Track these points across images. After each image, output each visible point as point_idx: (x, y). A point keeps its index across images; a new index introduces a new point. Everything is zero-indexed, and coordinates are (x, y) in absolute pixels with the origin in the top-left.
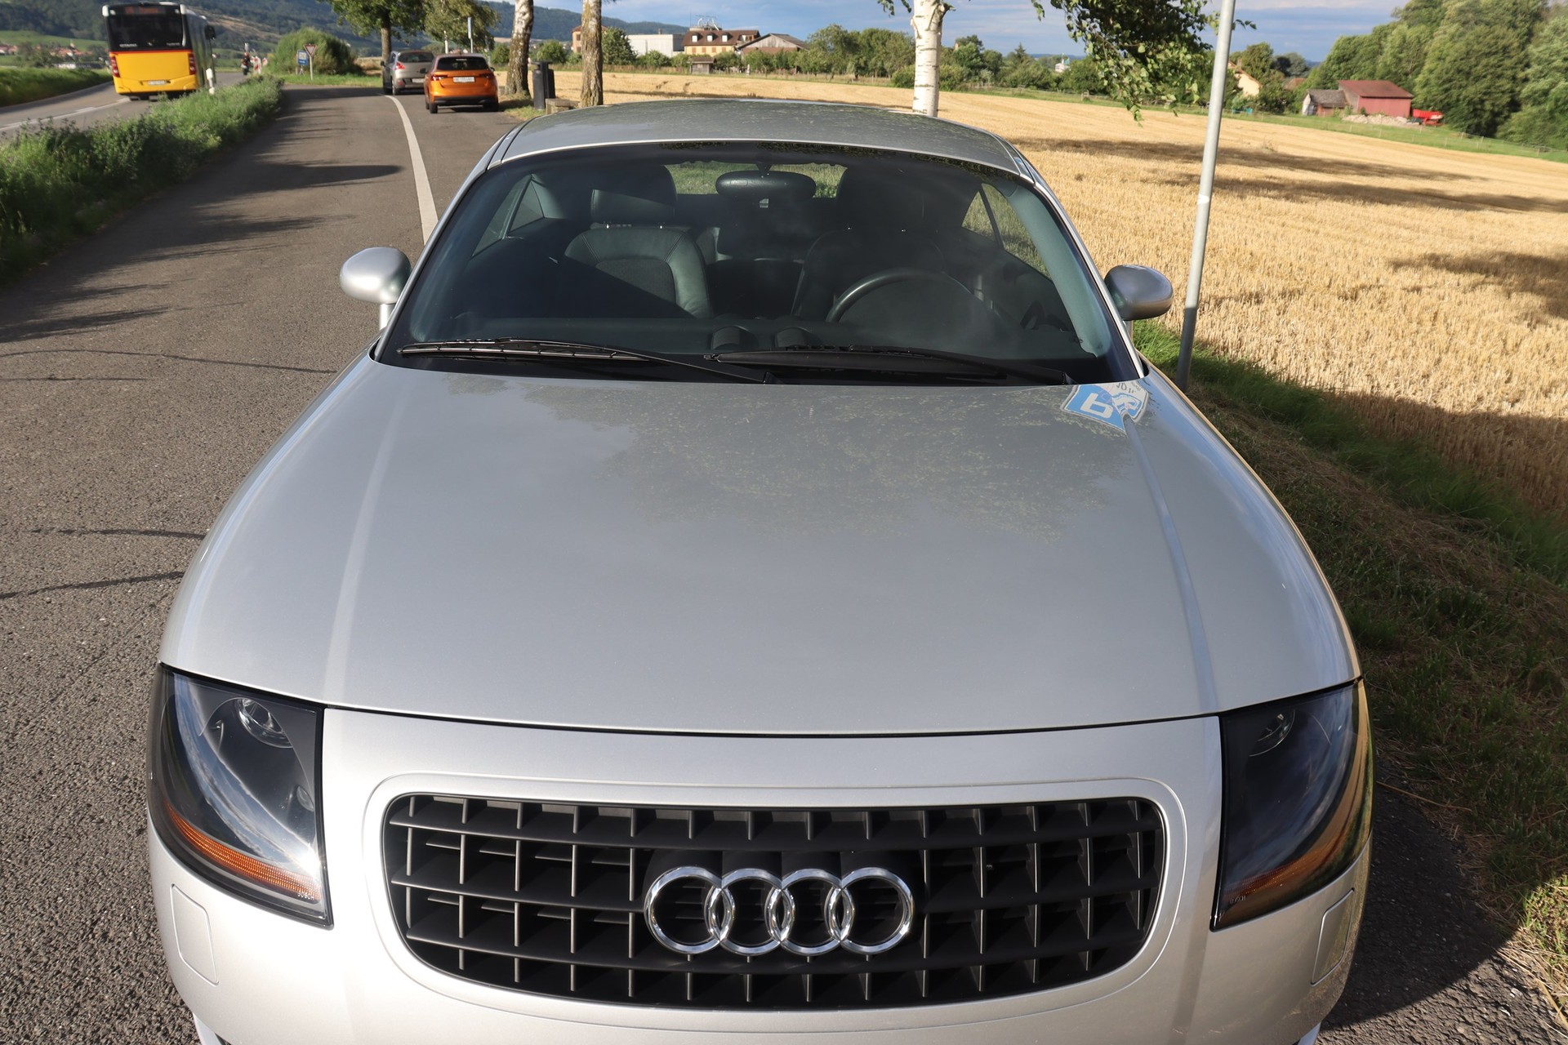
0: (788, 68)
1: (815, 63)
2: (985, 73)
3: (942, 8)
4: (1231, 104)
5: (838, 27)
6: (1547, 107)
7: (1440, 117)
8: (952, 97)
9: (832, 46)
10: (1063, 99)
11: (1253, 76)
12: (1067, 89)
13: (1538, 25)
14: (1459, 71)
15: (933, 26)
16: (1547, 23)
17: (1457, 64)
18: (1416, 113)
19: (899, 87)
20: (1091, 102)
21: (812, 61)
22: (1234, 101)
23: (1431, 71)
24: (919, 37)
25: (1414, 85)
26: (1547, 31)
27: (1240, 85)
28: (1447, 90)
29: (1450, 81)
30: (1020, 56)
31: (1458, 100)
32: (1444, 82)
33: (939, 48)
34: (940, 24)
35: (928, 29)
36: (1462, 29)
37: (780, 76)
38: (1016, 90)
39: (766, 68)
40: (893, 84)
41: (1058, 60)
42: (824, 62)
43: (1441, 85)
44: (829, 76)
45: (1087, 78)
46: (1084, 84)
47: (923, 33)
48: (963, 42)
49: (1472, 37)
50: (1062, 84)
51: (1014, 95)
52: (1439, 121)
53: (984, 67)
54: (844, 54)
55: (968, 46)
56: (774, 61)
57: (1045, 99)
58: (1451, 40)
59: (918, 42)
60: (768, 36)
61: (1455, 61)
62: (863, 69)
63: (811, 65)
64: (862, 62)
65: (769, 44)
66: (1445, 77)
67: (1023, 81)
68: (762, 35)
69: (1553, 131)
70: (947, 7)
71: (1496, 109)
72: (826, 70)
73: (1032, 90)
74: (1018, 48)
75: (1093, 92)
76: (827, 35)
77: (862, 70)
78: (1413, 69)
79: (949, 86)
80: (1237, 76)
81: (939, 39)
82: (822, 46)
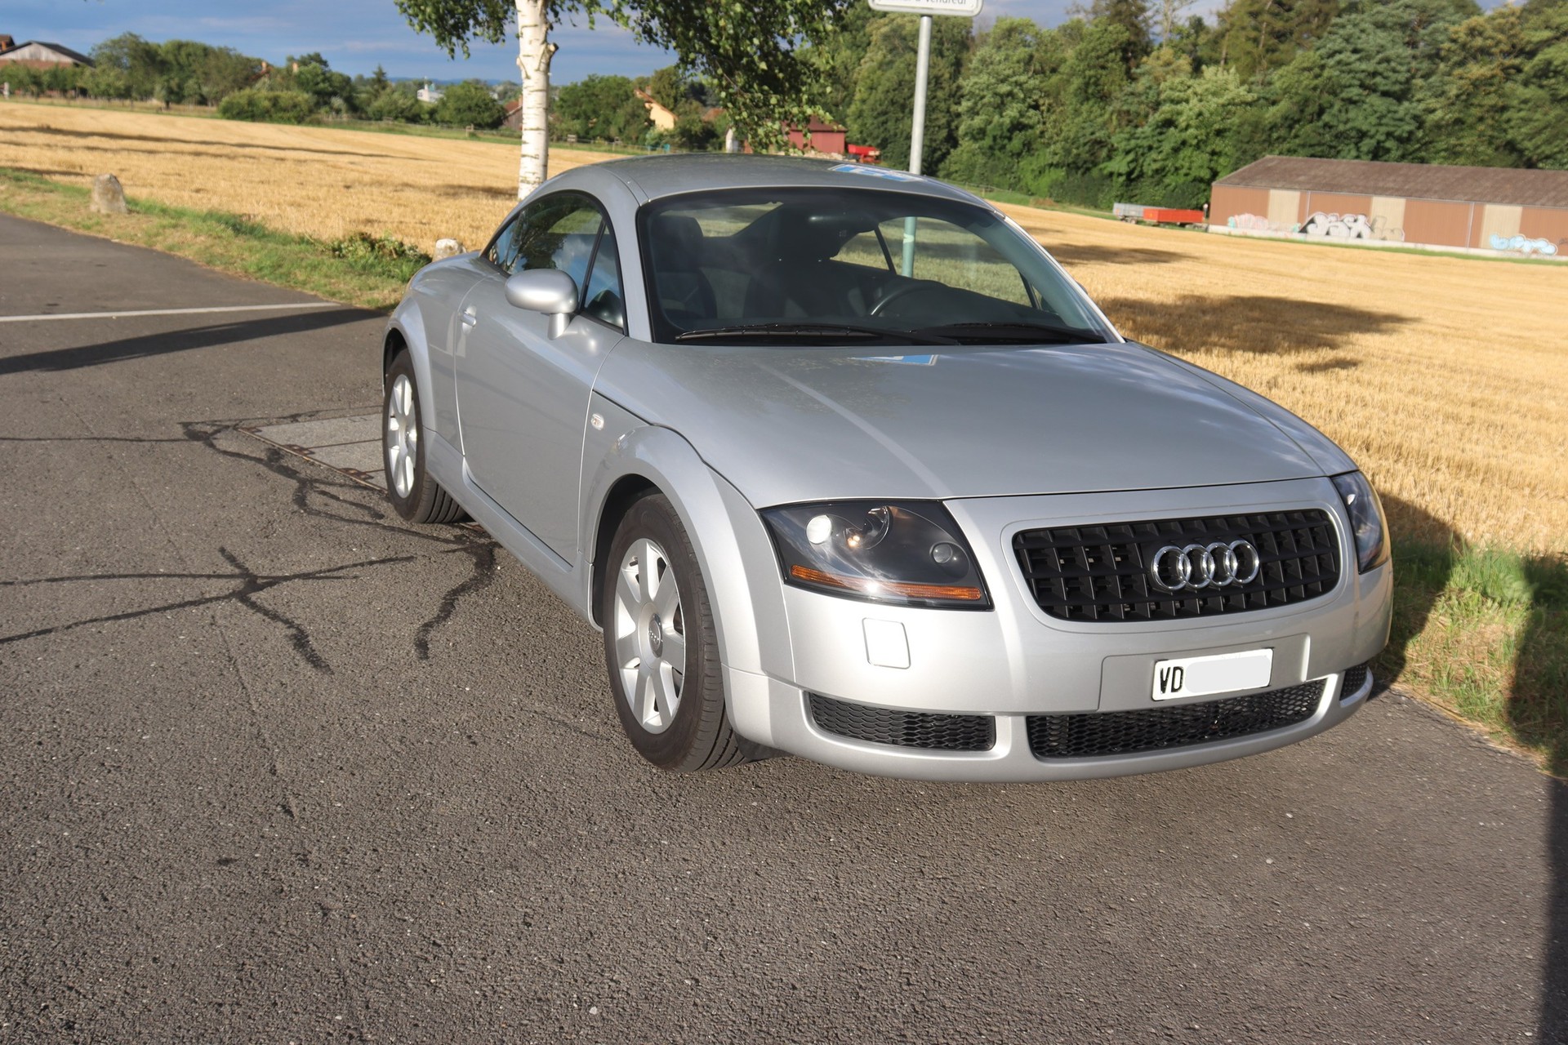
0: (64, 91)
1: (109, 85)
2: (337, 102)
3: (552, 48)
4: (645, 140)
5: (135, 36)
6: (988, 141)
7: (877, 153)
8: (304, 133)
9: (126, 61)
10: (442, 134)
11: (665, 106)
12: (447, 123)
13: (965, 55)
14: (893, 103)
15: (543, 67)
16: (974, 54)
17: (891, 95)
18: (852, 149)
19: (228, 118)
20: (479, 139)
21: (103, 81)
22: (648, 136)
23: (864, 101)
24: (528, 77)
25: (847, 116)
26: (975, 63)
27: (652, 117)
28: (884, 123)
29: (885, 113)
30: (380, 81)
31: (896, 135)
32: (879, 114)
33: (548, 89)
34: (548, 65)
35: (538, 70)
36: (889, 57)
37: (56, 101)
38: (383, 124)
39: (34, 89)
40: (219, 115)
41: (421, 86)
42: (120, 84)
43: (876, 118)
44: (128, 102)
45: (470, 108)
46: (469, 115)
47: (531, 73)
48: (303, 62)
49: (902, 66)
50: (438, 117)
51: (381, 130)
52: (877, 158)
53: (334, 94)
54: (147, 73)
55: (311, 67)
56: (46, 79)
57: (420, 135)
58: (879, 68)
59: (526, 83)
60: (29, 44)
61: (888, 91)
62: (177, 94)
63: (103, 87)
64: (174, 84)
65: (31, 55)
66: (880, 109)
67: (390, 112)
68: (18, 42)
69: (993, 170)
70: (557, 48)
71: (934, 145)
72: (125, 94)
73: (402, 122)
74: (376, 70)
75: (479, 126)
76: (122, 48)
77: (175, 97)
78: (843, 100)
79: (296, 118)
80: (647, 105)
81: (547, 78)
82: (115, 61)
